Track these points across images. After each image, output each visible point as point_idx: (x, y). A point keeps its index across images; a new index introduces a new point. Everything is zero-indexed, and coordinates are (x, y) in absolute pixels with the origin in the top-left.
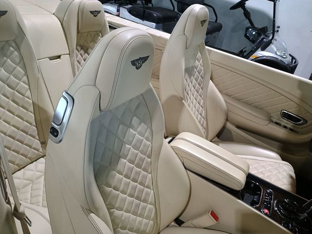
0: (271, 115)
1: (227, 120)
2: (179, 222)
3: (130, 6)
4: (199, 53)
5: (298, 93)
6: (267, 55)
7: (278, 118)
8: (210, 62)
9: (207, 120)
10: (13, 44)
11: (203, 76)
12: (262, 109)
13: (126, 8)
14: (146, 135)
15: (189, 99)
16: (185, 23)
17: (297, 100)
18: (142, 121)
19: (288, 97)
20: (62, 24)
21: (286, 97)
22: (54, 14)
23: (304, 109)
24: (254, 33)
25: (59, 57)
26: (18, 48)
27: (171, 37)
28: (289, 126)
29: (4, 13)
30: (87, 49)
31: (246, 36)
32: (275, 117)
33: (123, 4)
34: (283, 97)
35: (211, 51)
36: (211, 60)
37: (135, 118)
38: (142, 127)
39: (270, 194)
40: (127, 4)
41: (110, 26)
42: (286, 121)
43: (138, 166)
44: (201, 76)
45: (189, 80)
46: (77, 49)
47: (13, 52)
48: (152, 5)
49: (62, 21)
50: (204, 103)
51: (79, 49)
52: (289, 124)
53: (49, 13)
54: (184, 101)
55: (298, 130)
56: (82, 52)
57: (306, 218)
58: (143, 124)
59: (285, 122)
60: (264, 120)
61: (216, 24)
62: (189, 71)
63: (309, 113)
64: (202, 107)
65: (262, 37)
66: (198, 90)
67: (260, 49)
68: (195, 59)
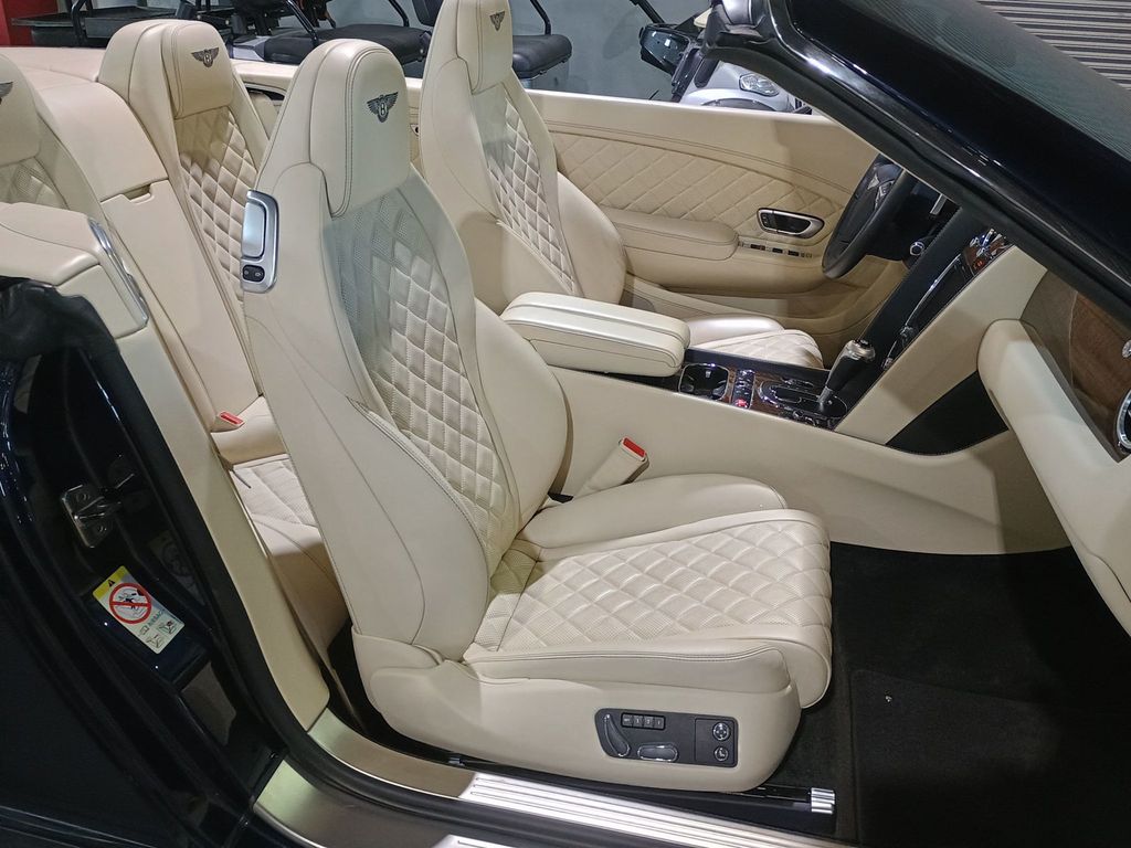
0: (737, 229)
1: (630, 273)
2: (557, 494)
3: (262, 40)
4: (509, 106)
5: (779, 153)
6: (717, 99)
7: (754, 234)
8: (546, 127)
9: (576, 277)
10: (37, 168)
11: (536, 164)
12: (710, 220)
13: (251, 48)
14: (434, 284)
15: (513, 222)
16: (453, 23)
17: (783, 173)
18: (415, 254)
19: (760, 169)
20: (129, 104)
21: (757, 172)
22: (97, 81)
23: (808, 190)
24: (667, 43)
25: (146, 189)
26: (49, 178)
27: (424, 85)
28: (786, 247)
29: (7, 87)
30: (208, 161)
31: (646, 56)
32: (748, 233)
33: (237, 36)
34: (750, 173)
35: (540, 98)
36: (549, 122)
37: (398, 246)
38: (419, 267)
39: (750, 376)
40: (251, 35)
41: (248, 89)
42: (776, 236)
43: (434, 353)
44: (531, 165)
45: (500, 174)
46: (183, 164)
47: (39, 189)
48: (333, 24)
49: (125, 94)
50: (557, 234)
51: (188, 162)
52: (786, 240)
53: (84, 81)
54: (500, 223)
55: (808, 250)
56: (196, 169)
57: (830, 397)
58: (418, 260)
59: (775, 238)
60: (719, 244)
61: (547, 41)
62: (496, 151)
63: (820, 197)
64: (553, 244)
65: (690, 47)
66: (532, 200)
67: (692, 85)
68: (504, 121)
